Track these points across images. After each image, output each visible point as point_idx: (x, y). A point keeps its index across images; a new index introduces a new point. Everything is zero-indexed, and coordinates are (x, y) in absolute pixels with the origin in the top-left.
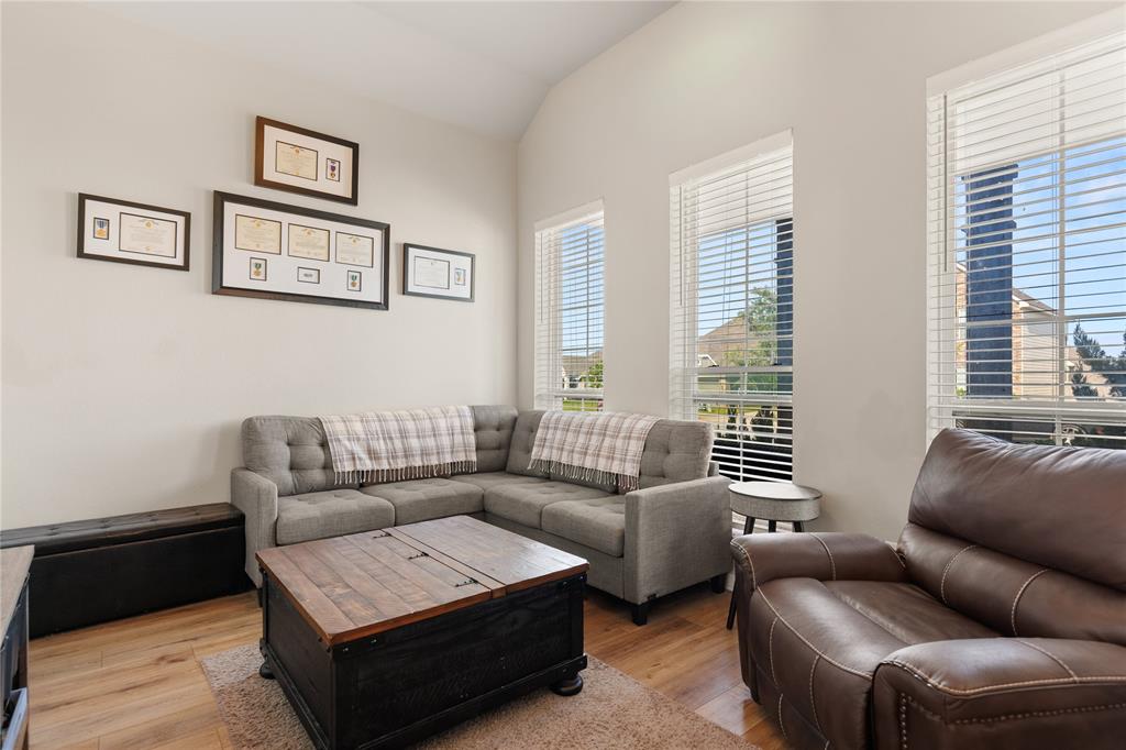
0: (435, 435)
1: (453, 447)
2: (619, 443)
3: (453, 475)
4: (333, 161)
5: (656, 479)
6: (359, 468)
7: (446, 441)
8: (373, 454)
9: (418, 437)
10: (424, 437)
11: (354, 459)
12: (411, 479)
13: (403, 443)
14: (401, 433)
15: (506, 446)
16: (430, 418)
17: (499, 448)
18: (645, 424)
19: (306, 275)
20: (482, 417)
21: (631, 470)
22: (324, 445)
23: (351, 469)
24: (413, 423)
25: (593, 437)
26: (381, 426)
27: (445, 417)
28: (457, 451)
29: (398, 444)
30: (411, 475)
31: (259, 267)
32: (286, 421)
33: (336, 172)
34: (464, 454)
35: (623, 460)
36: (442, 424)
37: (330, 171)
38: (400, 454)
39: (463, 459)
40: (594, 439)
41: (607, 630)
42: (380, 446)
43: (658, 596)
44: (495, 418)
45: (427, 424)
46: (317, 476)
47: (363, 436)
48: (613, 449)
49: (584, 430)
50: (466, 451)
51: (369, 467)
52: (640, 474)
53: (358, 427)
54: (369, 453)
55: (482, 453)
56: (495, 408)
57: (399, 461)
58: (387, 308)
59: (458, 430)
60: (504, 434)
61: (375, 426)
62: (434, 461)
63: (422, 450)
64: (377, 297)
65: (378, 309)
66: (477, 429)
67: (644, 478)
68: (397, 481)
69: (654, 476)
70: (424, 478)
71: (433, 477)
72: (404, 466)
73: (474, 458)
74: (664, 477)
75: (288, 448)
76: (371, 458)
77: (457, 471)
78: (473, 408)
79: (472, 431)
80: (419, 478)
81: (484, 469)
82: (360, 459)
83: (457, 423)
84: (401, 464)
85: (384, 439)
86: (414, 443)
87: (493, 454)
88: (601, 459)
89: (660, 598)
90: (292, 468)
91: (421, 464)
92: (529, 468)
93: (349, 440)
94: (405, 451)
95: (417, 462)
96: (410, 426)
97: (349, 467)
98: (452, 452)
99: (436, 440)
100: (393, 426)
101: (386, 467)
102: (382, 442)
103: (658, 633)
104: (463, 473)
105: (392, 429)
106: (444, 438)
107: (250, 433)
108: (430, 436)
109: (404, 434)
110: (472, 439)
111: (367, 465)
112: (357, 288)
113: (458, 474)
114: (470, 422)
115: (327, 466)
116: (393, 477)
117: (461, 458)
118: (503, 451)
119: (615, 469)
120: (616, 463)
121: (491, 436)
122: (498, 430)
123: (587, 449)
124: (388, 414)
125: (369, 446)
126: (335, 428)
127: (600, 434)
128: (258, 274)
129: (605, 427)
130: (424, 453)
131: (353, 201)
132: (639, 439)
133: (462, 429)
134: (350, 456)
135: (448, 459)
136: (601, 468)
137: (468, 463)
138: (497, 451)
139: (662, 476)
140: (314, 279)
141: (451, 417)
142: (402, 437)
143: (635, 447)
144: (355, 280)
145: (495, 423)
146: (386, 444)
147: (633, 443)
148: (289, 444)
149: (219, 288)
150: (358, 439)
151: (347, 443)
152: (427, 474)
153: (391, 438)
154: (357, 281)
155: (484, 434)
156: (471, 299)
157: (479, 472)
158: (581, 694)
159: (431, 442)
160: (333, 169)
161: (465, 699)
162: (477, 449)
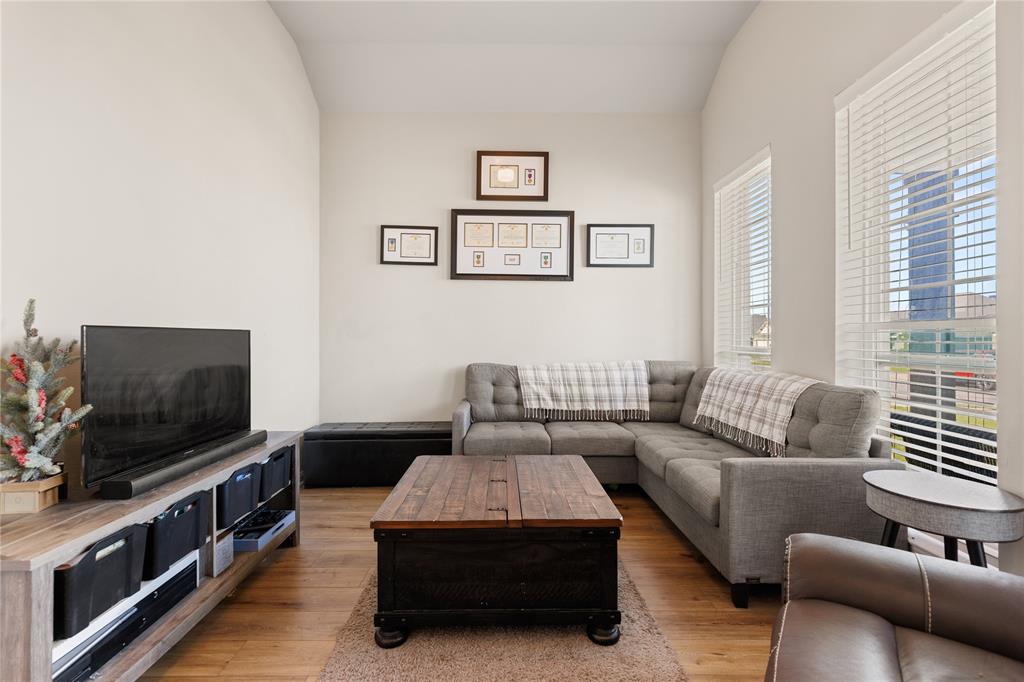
0: (608, 385)
1: (625, 396)
2: (770, 406)
3: (625, 421)
4: (530, 170)
5: (801, 450)
6: (543, 406)
7: (619, 391)
8: (554, 397)
9: (594, 385)
10: (599, 386)
11: (539, 399)
12: (585, 420)
13: (580, 390)
14: (579, 381)
15: (679, 400)
16: (606, 370)
17: (674, 401)
18: (798, 386)
19: (511, 260)
20: (657, 371)
21: (778, 437)
22: (518, 387)
23: (537, 407)
24: (589, 373)
25: (749, 397)
26: (563, 375)
27: (620, 370)
28: (629, 401)
29: (576, 390)
30: (585, 417)
31: (479, 258)
32: (493, 367)
33: (532, 178)
34: (636, 403)
35: (772, 425)
36: (616, 376)
37: (527, 178)
38: (577, 398)
39: (635, 408)
40: (750, 399)
41: (695, 599)
42: (561, 391)
43: (762, 581)
44: (670, 373)
45: (602, 375)
46: (512, 409)
47: (547, 382)
48: (764, 411)
49: (742, 389)
50: (638, 401)
51: (551, 408)
52: (787, 442)
53: (545, 375)
54: (552, 396)
55: (655, 404)
56: (671, 363)
57: (576, 404)
58: (572, 279)
59: (631, 381)
60: (680, 388)
61: (558, 375)
62: (606, 407)
63: (596, 397)
64: (564, 272)
65: (565, 280)
66: (652, 381)
67: (790, 447)
68: (574, 420)
69: (800, 447)
70: (597, 421)
71: (605, 420)
72: (580, 409)
73: (646, 407)
74: (809, 448)
75: (492, 387)
76: (553, 400)
77: (627, 418)
78: (649, 363)
79: (646, 383)
80: (593, 421)
81: (655, 419)
82: (544, 400)
83: (631, 376)
84: (577, 407)
85: (565, 385)
86: (590, 391)
87: (666, 407)
88: (752, 421)
89: (765, 585)
90: (495, 401)
91: (594, 408)
92: (694, 423)
93: (536, 384)
94: (581, 397)
95: (592, 407)
96: (587, 376)
97: (535, 405)
98: (625, 401)
99: (609, 390)
100: (573, 375)
101: (565, 408)
102: (562, 387)
103: (752, 622)
104: (634, 421)
105: (571, 377)
106: (617, 388)
107: (470, 374)
108: (604, 385)
109: (581, 383)
110: (645, 391)
111: (550, 405)
112: (548, 265)
113: (630, 421)
114: (644, 376)
115: (520, 403)
116: (570, 417)
117: (633, 406)
118: (678, 405)
119: (765, 434)
120: (766, 427)
121: (666, 389)
122: (674, 384)
123: (741, 409)
124: (571, 366)
125: (551, 390)
126: (527, 374)
127: (754, 395)
128: (478, 262)
129: (760, 388)
130: (598, 399)
131: (545, 198)
132: (788, 403)
133: (636, 381)
134: (537, 396)
135: (620, 407)
136: (752, 431)
137: (640, 412)
138: (672, 404)
139: (806, 448)
140: (516, 262)
141: (626, 370)
142: (579, 385)
143: (785, 411)
144: (547, 259)
145: (671, 378)
146: (566, 389)
147: (782, 406)
148: (494, 384)
149: (455, 275)
150: (544, 384)
151: (534, 386)
152: (599, 417)
153: (570, 385)
154: (548, 260)
155: (658, 387)
156: (651, 265)
157: (651, 421)
158: (611, 648)
159: (604, 391)
160: (530, 176)
161: (484, 607)
162: (651, 400)
